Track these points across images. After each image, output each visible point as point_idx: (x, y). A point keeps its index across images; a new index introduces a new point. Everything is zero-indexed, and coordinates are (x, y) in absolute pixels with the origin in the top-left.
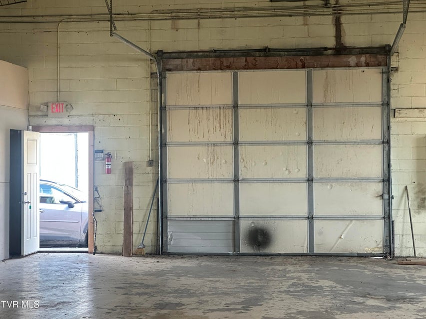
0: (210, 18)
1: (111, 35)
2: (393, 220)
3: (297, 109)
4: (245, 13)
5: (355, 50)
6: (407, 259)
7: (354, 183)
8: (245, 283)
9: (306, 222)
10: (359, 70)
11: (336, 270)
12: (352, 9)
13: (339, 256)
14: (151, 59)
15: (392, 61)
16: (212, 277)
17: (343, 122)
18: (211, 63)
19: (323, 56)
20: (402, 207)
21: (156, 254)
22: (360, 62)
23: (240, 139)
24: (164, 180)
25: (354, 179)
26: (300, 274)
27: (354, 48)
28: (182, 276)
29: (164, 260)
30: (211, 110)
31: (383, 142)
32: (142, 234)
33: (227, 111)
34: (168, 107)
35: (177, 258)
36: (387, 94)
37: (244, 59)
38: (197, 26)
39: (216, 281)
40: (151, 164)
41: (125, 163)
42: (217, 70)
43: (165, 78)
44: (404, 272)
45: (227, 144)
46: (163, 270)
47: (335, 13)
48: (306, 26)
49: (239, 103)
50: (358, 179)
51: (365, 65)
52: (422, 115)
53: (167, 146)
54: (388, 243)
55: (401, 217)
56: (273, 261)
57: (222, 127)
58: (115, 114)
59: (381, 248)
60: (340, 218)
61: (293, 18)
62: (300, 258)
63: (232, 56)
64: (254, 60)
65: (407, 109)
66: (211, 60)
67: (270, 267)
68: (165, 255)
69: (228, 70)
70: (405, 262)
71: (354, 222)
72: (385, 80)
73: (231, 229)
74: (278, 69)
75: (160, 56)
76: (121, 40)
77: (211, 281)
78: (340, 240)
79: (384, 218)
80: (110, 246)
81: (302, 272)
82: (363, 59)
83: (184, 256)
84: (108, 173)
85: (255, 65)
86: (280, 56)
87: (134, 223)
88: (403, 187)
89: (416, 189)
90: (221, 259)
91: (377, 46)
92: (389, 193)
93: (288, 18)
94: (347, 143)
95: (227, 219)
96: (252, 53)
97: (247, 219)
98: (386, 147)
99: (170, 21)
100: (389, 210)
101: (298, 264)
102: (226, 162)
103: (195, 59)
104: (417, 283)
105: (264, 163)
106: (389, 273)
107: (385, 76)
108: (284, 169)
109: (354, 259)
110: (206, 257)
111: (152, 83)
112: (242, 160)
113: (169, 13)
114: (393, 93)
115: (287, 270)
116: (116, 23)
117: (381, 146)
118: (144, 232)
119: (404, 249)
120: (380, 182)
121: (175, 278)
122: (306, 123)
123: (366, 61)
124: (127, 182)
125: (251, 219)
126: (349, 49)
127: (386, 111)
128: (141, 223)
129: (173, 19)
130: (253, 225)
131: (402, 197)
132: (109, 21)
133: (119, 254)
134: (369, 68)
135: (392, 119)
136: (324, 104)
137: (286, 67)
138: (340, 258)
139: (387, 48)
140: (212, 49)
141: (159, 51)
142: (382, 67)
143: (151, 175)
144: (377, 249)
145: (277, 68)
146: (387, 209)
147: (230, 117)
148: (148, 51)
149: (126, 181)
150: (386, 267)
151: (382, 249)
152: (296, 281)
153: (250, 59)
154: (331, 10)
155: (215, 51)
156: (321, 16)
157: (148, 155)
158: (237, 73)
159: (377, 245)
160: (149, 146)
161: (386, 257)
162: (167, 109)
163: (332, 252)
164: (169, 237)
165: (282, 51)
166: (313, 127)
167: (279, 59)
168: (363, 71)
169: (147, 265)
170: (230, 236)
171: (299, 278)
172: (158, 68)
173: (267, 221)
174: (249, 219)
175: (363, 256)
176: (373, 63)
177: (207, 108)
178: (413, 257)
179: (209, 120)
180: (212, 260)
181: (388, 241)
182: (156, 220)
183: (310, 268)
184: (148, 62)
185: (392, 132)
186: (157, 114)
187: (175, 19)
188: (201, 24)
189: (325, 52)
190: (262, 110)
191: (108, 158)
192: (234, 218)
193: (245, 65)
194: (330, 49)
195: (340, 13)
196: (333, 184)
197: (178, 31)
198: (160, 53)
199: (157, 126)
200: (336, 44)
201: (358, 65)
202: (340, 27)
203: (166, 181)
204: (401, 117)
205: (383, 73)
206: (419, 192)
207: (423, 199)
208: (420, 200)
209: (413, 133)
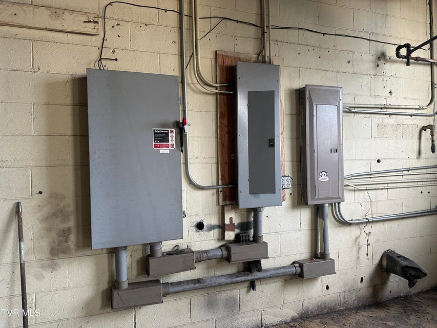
52: (58, 26)
65: (18, 3)
131: (5, 232)
206: (54, 215)
207: (65, 233)
208: (57, 234)
209: (36, 69)
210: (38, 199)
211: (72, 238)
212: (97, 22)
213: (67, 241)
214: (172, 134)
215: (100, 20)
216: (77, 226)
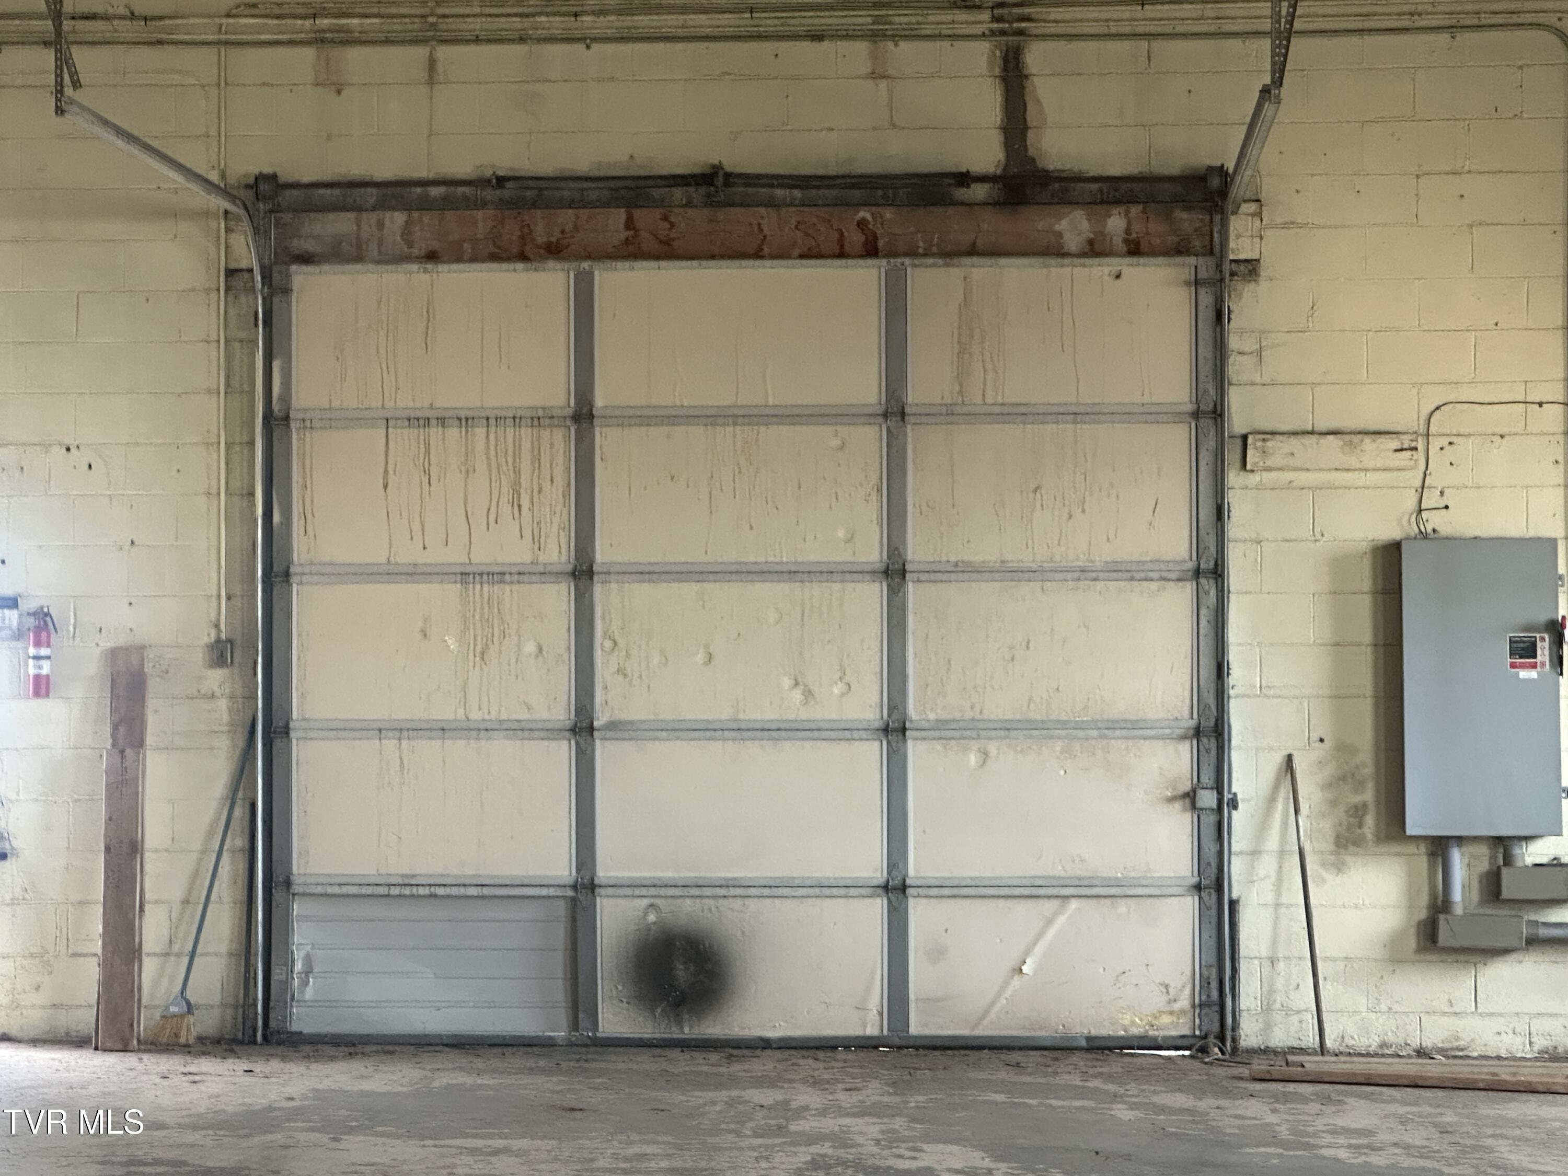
0: (477, 40)
1: (59, 111)
2: (1235, 896)
3: (844, 430)
4: (628, 21)
5: (1081, 185)
6: (1291, 1058)
7: (1077, 745)
8: (615, 1157)
9: (878, 907)
10: (1101, 269)
11: (996, 1103)
12: (1068, 16)
13: (1010, 1048)
14: (226, 212)
15: (1232, 236)
16: (475, 1136)
17: (1032, 486)
18: (481, 229)
19: (951, 210)
20: (1272, 842)
21: (241, 1043)
22: (1102, 234)
23: (602, 555)
24: (278, 723)
25: (1080, 726)
26: (848, 1121)
27: (1080, 178)
28: (351, 1131)
29: (275, 1065)
30: (480, 432)
31: (1197, 573)
32: (179, 955)
33: (546, 434)
34: (300, 415)
35: (332, 1059)
36: (1215, 370)
37: (621, 215)
38: (423, 75)
39: (496, 1152)
40: (222, 655)
41: (114, 654)
42: (508, 259)
43: (286, 291)
44: (1274, 1111)
45: (544, 574)
46: (271, 1109)
47: (1003, 33)
48: (883, 84)
49: (599, 401)
50: (1094, 724)
51: (1122, 248)
52: (1353, 461)
53: (294, 580)
54: (1215, 995)
55: (1268, 885)
56: (736, 1068)
57: (525, 502)
58: (73, 444)
59: (1182, 1012)
60: (1017, 891)
61: (826, 44)
62: (851, 1056)
63: (571, 205)
64: (665, 218)
65: (1295, 434)
66: (483, 220)
67: (723, 1095)
68: (280, 1043)
69: (551, 264)
70: (1279, 1068)
71: (1074, 904)
72: (1207, 314)
73: (559, 935)
74: (762, 257)
75: (265, 199)
76: (99, 130)
77: (473, 1151)
78: (1016, 982)
79: (1198, 888)
80: (43, 1007)
81: (854, 1115)
82: (1116, 223)
83: (359, 1048)
84: (37, 694)
85: (668, 243)
86: (771, 204)
87: (147, 907)
88: (1278, 758)
89: (1330, 770)
90: (516, 1060)
91: (1174, 169)
92: (1219, 787)
93: (806, 46)
94: (1050, 575)
95: (544, 892)
96: (656, 193)
97: (628, 891)
98: (1207, 593)
99: (309, 53)
100: (1220, 853)
101: (838, 1081)
102: (540, 650)
103: (416, 215)
104: (1324, 1158)
105: (700, 657)
106: (1213, 1114)
107: (1206, 299)
108: (787, 682)
109: (1075, 1058)
110: (454, 1054)
111: (232, 312)
112: (608, 644)
113: (304, 17)
114: (1238, 367)
115: (794, 1105)
116: (79, 55)
117: (1189, 588)
118: (189, 947)
119: (1278, 1017)
120: (1183, 738)
121: (325, 1139)
122: (879, 490)
123: (1128, 231)
124: (122, 730)
125: (644, 891)
126: (1061, 179)
127: (1210, 443)
128: (177, 908)
129: (319, 40)
130: (652, 918)
131: (1272, 800)
132: (46, 44)
133: (78, 1042)
134: (1142, 260)
135: (1233, 478)
136: (957, 409)
137: (796, 252)
138: (1015, 1056)
139: (1215, 182)
140: (488, 173)
141: (260, 178)
142: (1192, 260)
143: (223, 704)
144: (1166, 1019)
145: (758, 255)
146: (1210, 848)
147: (560, 458)
148: (214, 177)
149: (115, 728)
150: (1200, 1093)
151: (1190, 1016)
152: (830, 1152)
153: (646, 218)
154: (986, 16)
155: (501, 181)
156: (946, 44)
157: (213, 617)
158: (591, 274)
159: (1169, 1002)
160: (215, 580)
161: (1204, 1050)
162: (293, 425)
163: (987, 1030)
164: (298, 966)
165: (780, 186)
166: (910, 508)
167: (768, 219)
168: (1118, 276)
169: (202, 1087)
170: (558, 962)
171: (841, 1140)
172: (257, 248)
173: (711, 902)
174: (637, 892)
175: (1110, 1049)
176: (1156, 241)
177: (466, 421)
178: (1314, 1053)
179: (469, 472)
180: (479, 1063)
181: (1214, 985)
182: (241, 894)
183: (886, 1099)
184: (213, 224)
185: (1234, 529)
186: (252, 443)
187: (333, 41)
188: (440, 68)
189: (961, 193)
190: (697, 433)
191: (38, 630)
192: (574, 887)
193: (627, 241)
194: (983, 179)
195: (1021, 33)
196: (992, 748)
197: (344, 93)
198: (264, 187)
199: (252, 494)
200: (1008, 157)
201: (1097, 247)
202: (1022, 87)
203: (286, 731)
204: (1269, 469)
205: (1197, 283)
206: (1343, 778)
207: (1358, 812)
208: (1346, 812)
209: (1319, 537)
210: (1319, 751)
211: (1370, 821)
212: (1416, 449)
213: (1360, 826)
214: (1543, 643)
215: (1421, 445)
216: (1377, 801)
